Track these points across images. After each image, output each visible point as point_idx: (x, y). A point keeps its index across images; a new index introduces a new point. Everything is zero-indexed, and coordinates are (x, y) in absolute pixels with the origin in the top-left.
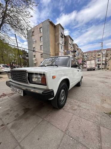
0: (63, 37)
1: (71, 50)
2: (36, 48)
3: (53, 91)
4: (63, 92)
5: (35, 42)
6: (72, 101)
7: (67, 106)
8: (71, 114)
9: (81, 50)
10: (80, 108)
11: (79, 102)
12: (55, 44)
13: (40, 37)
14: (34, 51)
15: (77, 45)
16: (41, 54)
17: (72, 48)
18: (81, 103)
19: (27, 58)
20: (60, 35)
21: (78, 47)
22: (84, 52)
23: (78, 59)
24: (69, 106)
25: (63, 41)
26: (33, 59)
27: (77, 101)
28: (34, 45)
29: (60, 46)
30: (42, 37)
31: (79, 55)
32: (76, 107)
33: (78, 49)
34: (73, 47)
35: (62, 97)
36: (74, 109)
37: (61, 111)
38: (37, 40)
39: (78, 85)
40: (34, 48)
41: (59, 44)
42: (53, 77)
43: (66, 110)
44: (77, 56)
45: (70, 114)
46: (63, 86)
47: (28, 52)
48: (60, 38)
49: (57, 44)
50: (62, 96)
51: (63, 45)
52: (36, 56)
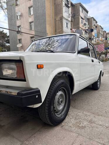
0: (70, 5)
1: (84, 28)
2: (22, 26)
3: (39, 91)
4: (61, 95)
5: (21, 16)
6: (80, 114)
7: (70, 121)
8: (75, 135)
9: (103, 29)
10: (93, 125)
11: (92, 116)
12: (55, 19)
13: (30, 8)
14: (18, 32)
15: (94, 20)
16: (32, 38)
17: (85, 24)
18: (96, 116)
19: (8, 44)
20: (64, 3)
21: (96, 22)
22: (107, 32)
23: (98, 44)
24: (73, 121)
25: (70, 13)
26: (18, 46)
27: (88, 114)
28: (19, 21)
29: (64, 22)
30: (32, 7)
31: (98, 37)
32: (86, 123)
33: (96, 27)
34: (87, 23)
35: (59, 104)
36: (81, 125)
37: (57, 129)
38: (23, 12)
39: (94, 87)
40: (19, 27)
41: (62, 18)
42: (39, 67)
43: (67, 127)
44: (95, 40)
45: (72, 134)
46: (60, 85)
47: (8, 35)
48: (64, 9)
49: (58, 19)
50: (58, 102)
51: (70, 19)
52: (23, 41)
